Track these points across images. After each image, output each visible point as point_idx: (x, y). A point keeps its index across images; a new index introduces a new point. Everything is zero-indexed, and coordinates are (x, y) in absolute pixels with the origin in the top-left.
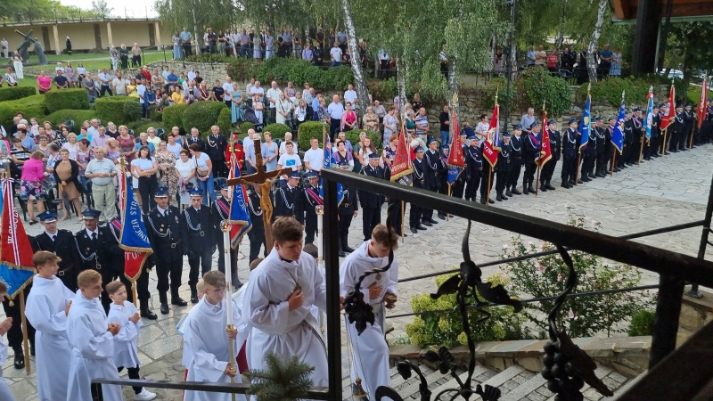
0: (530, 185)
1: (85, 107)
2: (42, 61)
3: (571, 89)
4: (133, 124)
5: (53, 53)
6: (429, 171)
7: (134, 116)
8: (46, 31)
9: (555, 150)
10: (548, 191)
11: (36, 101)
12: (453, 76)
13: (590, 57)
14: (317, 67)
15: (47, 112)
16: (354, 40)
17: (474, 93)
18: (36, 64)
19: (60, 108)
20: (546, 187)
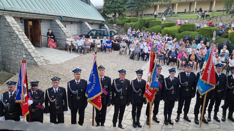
1: (194, 31)
2: (171, 16)
8: (173, 5)
15: (180, 32)
19: (185, 31)
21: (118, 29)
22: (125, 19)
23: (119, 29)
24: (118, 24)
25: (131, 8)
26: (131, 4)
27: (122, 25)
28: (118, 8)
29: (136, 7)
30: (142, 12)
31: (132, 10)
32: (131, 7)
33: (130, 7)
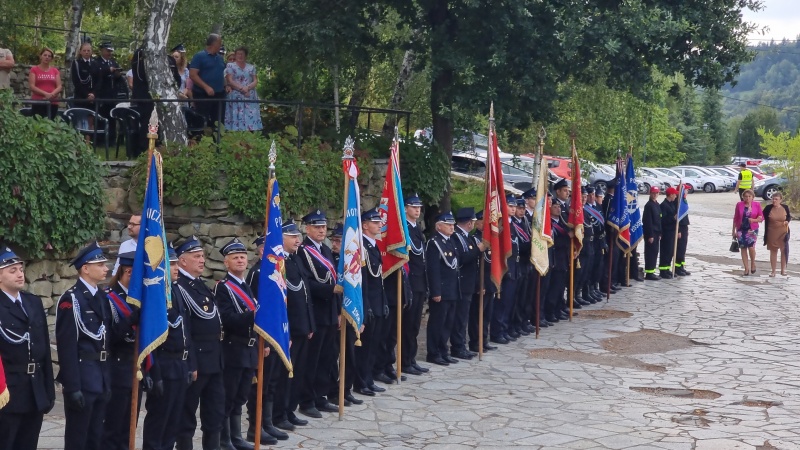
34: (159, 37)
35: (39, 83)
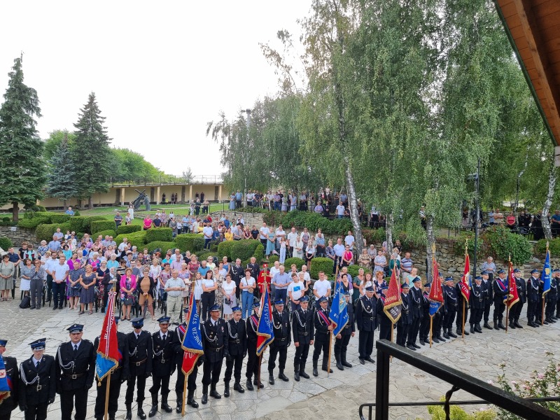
0: (500, 322)
1: (169, 240)
2: (147, 209)
3: (530, 244)
4: (198, 253)
5: (155, 203)
6: (414, 304)
7: (200, 247)
8: (153, 190)
9: (521, 294)
10: (517, 329)
11: (140, 235)
12: (430, 229)
13: (545, 219)
14: (325, 218)
15: (146, 243)
16: (354, 201)
17: (447, 242)
18: (144, 210)
19: (154, 240)
20: (515, 325)
21: (22, 238)
22: (38, 215)
23: (25, 237)
24: (21, 228)
25: (62, 193)
26: (63, 184)
27: (32, 229)
28: (23, 195)
29: (74, 192)
30: (89, 201)
31: (65, 196)
32: (64, 189)
33: (60, 189)
34: (545, 213)
35: (509, 221)
